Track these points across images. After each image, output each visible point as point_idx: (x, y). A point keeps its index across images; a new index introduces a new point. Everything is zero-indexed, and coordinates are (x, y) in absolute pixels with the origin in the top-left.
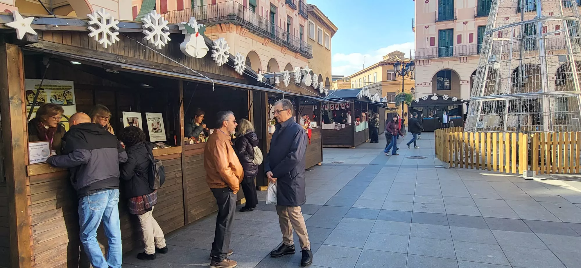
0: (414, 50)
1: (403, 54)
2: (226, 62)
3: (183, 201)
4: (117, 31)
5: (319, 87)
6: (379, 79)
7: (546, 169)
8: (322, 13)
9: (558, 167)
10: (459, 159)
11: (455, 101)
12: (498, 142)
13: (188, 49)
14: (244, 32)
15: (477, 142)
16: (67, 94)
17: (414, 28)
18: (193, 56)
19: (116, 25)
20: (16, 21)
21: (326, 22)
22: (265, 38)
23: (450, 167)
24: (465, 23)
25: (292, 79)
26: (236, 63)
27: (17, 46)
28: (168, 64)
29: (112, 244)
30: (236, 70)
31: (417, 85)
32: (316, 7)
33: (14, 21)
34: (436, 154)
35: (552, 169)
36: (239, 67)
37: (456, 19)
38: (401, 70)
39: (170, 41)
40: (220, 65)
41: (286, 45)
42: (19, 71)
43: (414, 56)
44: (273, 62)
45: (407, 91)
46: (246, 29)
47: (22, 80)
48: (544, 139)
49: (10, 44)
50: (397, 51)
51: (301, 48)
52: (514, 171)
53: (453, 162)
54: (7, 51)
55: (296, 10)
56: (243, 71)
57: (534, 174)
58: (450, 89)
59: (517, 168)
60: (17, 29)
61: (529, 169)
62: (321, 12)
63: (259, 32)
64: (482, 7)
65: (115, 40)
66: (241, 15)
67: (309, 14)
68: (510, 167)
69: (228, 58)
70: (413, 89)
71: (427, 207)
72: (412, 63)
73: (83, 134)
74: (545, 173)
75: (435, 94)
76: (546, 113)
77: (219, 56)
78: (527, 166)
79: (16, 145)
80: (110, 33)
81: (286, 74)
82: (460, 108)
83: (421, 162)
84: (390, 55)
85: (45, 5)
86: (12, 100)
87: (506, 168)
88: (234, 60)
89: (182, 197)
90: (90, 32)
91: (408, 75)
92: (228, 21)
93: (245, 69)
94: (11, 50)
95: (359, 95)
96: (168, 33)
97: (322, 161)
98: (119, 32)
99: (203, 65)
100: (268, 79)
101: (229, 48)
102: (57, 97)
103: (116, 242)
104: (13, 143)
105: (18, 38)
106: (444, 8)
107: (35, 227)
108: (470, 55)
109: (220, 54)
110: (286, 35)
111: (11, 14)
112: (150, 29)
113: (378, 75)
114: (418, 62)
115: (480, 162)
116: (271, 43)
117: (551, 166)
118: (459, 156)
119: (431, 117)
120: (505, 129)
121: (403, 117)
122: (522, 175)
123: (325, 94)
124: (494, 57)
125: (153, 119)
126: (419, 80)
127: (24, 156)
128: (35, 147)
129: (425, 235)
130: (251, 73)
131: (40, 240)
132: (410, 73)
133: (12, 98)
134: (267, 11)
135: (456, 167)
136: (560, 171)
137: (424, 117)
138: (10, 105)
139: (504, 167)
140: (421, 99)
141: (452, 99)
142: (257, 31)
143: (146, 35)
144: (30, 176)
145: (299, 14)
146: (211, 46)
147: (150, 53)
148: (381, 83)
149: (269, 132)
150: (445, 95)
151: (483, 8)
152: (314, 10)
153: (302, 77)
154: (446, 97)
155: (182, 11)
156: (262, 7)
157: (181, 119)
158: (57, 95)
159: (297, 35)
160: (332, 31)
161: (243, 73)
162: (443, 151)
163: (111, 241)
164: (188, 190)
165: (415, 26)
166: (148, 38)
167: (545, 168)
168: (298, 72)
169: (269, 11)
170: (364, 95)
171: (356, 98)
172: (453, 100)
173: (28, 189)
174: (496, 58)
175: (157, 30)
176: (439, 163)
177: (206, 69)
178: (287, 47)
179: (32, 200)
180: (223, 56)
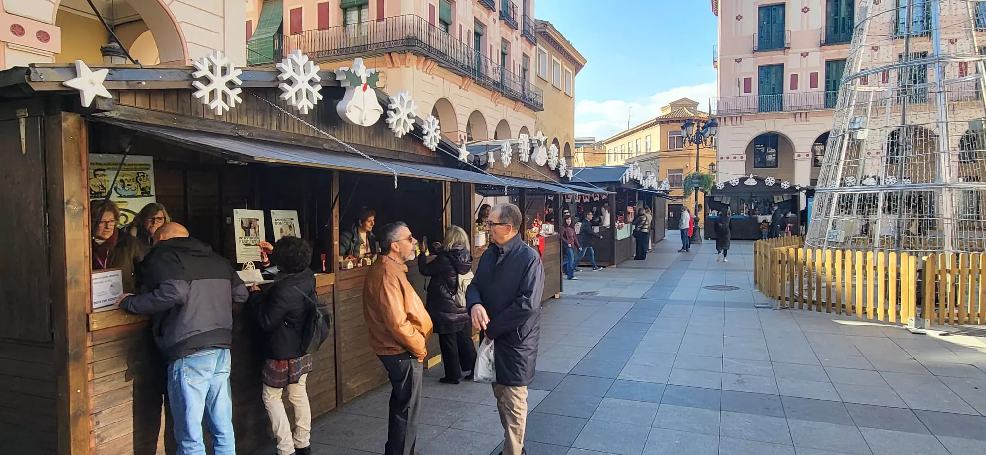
0: (716, 99)
1: (696, 104)
2: (410, 131)
3: (334, 365)
4: (239, 86)
5: (558, 166)
6: (655, 146)
7: (948, 316)
8: (561, 35)
9: (969, 312)
10: (797, 293)
11: (786, 188)
12: (864, 268)
13: (350, 112)
14: (430, 68)
15: (828, 265)
16: (142, 177)
17: (716, 61)
18: (359, 123)
19: (237, 77)
20: (81, 77)
21: (567, 49)
22: (464, 76)
23: (780, 306)
24: (804, 55)
25: (516, 155)
26: (425, 132)
27: (79, 115)
28: (316, 136)
29: (218, 445)
30: (426, 143)
31: (720, 159)
32: (551, 25)
33: (77, 77)
34: (756, 282)
35: (958, 316)
36: (430, 137)
37: (789, 48)
38: (694, 134)
39: (321, 99)
40: (400, 137)
41: (499, 89)
42: (80, 156)
43: (716, 109)
44: (476, 116)
45: (704, 170)
46: (433, 62)
47: (85, 171)
48: (944, 264)
49: (68, 113)
50: (685, 99)
51: (524, 93)
52: (892, 318)
53: (787, 299)
54: (63, 124)
55: (516, 29)
56: (437, 145)
57: (928, 324)
58: (777, 167)
59: (898, 313)
60: (83, 91)
61: (918, 314)
62: (558, 32)
63: (454, 67)
64: (833, 29)
65: (235, 101)
66: (424, 38)
67: (539, 36)
68: (886, 311)
69: (412, 124)
70: (712, 165)
71: (745, 380)
72: (711, 123)
73: (177, 256)
74: (946, 321)
75: (751, 176)
76: (947, 219)
77: (399, 120)
78: (915, 309)
79: (73, 280)
80: (228, 90)
81: (505, 147)
82: (795, 200)
83: (730, 295)
84: (673, 105)
85: (105, 21)
86: (68, 206)
87: (878, 312)
88: (422, 126)
89: (333, 359)
90: (196, 89)
91: (706, 143)
92: (403, 49)
93: (440, 140)
94: (69, 121)
95: (624, 177)
96: (319, 87)
97: (561, 291)
98: (241, 88)
99: (371, 136)
100: (475, 156)
101: (416, 107)
102: (126, 183)
103: (225, 442)
104: (68, 277)
105: (83, 105)
106: (768, 27)
107: (99, 416)
108: (812, 109)
109: (400, 118)
110: (499, 72)
111: (73, 66)
112: (290, 82)
113: (653, 141)
114: (723, 120)
115: (833, 301)
116: (474, 85)
117: (956, 311)
118: (796, 287)
119: (744, 214)
120: (876, 244)
121: (695, 214)
122: (907, 325)
123: (568, 178)
124: (858, 120)
125: (283, 221)
126: (723, 150)
127: (85, 299)
128: (102, 280)
129: (746, 434)
130: (449, 148)
131: (106, 438)
132: (709, 140)
133: (68, 202)
134: (469, 31)
135: (791, 307)
136: (971, 319)
137: (732, 215)
138: (65, 213)
139: (875, 310)
140: (727, 184)
141: (780, 185)
142: (452, 66)
143: (284, 92)
144: (92, 332)
145: (521, 36)
146: (386, 105)
147: (288, 119)
148: (658, 154)
149: (476, 245)
150: (769, 178)
151: (835, 29)
152: (547, 30)
153: (532, 151)
154: (770, 181)
155: (327, 31)
156: (461, 26)
157: (335, 228)
158: (126, 179)
159: (518, 72)
160: (577, 65)
161: (436, 148)
162: (768, 278)
163: (218, 441)
164: (344, 347)
165: (718, 59)
166: (287, 96)
167: (946, 315)
168: (526, 143)
169: (472, 32)
170: (631, 177)
171: (619, 183)
172: (783, 187)
173: (89, 352)
174: (861, 122)
175: (302, 83)
176: (762, 298)
177: (376, 142)
178: (502, 93)
179: (95, 372)
180: (405, 120)
